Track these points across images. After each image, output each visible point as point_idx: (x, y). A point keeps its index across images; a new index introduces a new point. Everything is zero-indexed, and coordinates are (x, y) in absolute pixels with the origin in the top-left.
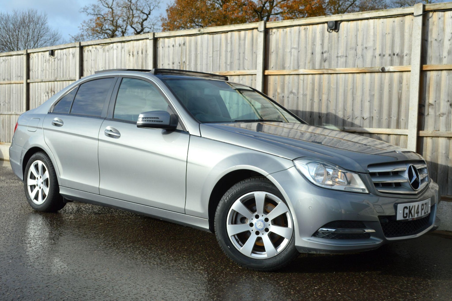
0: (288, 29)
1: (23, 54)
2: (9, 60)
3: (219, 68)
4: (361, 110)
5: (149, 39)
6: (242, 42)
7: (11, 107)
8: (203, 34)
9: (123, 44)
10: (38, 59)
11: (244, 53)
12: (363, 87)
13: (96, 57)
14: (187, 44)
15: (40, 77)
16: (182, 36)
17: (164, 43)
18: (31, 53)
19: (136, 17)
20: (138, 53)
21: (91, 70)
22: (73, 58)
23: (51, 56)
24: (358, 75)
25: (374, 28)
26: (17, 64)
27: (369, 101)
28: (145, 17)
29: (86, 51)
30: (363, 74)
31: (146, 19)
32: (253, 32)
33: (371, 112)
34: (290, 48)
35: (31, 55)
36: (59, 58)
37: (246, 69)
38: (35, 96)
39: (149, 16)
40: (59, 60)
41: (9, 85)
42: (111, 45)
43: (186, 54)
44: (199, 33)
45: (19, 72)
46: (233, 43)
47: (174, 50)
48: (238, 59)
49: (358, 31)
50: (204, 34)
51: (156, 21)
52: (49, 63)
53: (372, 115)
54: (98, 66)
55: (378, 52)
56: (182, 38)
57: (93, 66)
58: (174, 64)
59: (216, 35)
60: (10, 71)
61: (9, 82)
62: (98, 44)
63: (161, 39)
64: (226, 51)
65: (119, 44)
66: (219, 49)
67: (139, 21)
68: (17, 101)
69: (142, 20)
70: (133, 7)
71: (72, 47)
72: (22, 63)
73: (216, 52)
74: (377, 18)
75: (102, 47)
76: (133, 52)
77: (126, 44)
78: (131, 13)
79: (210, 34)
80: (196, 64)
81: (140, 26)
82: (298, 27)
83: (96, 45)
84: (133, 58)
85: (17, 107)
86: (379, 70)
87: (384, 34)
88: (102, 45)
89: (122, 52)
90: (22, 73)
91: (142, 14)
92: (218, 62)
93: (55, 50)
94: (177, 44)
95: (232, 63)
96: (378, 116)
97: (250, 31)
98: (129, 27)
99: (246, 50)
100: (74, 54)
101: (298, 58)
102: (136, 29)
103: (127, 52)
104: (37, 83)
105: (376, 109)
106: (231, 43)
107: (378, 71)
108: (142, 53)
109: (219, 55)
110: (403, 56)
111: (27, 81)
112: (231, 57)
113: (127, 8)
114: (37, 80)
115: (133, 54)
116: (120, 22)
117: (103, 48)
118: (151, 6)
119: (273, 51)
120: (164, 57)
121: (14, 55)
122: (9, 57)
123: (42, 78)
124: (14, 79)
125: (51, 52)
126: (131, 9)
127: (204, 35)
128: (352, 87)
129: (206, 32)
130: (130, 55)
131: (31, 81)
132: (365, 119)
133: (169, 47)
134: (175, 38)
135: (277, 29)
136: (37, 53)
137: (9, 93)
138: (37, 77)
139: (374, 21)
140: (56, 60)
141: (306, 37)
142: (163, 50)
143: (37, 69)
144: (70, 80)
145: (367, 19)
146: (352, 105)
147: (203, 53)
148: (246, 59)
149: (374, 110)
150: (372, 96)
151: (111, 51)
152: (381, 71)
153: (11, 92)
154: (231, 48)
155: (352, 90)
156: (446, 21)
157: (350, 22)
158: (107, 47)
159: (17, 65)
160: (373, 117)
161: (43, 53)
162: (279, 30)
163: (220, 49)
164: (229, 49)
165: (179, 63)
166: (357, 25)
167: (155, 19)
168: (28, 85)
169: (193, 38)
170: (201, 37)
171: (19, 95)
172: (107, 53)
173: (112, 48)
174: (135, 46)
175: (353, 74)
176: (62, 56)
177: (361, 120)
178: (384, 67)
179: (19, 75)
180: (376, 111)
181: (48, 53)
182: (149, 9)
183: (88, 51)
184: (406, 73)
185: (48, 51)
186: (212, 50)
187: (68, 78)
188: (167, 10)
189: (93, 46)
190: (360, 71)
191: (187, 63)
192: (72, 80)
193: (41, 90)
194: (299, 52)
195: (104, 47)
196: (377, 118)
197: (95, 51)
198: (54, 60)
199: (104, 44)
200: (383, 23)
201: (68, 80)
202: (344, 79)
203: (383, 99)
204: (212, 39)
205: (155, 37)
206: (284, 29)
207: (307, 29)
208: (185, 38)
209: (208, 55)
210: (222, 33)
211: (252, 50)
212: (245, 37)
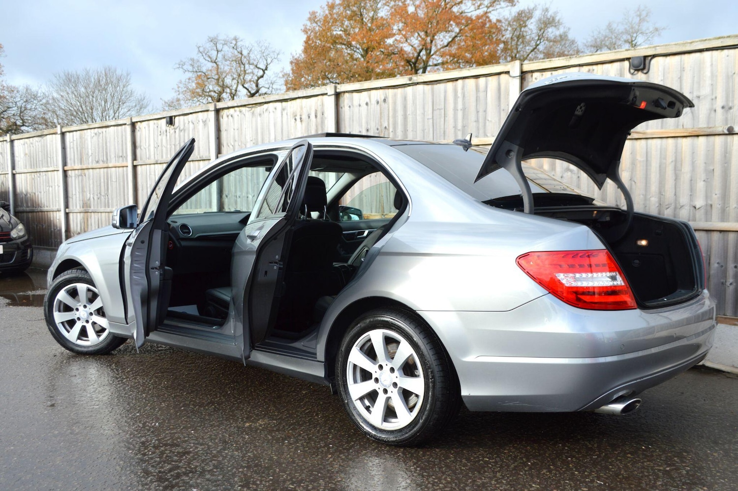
0: (560, 72)
1: (125, 124)
2: (104, 132)
3: (443, 135)
4: (690, 194)
5: (328, 94)
6: (482, 95)
7: (110, 201)
8: (416, 85)
9: (284, 104)
10: (149, 130)
11: (485, 111)
12: (693, 158)
13: (241, 125)
14: (390, 100)
15: (152, 157)
16: (381, 88)
17: (352, 100)
18: (137, 122)
19: (248, 73)
20: (309, 117)
21: (234, 144)
22: (205, 128)
23: (170, 126)
24: (684, 140)
25: (712, 65)
26: (116, 138)
27: (704, 181)
28: (261, 73)
29: (225, 116)
30: (693, 138)
31: (262, 77)
32: (499, 78)
33: (707, 197)
35: (138, 125)
36: (182, 127)
37: (488, 135)
38: (147, 184)
39: (266, 71)
40: (181, 131)
41: (105, 169)
42: (266, 105)
43: (389, 116)
44: (411, 82)
45: (121, 151)
46: (466, 96)
47: (367, 110)
48: (475, 121)
49: (684, 71)
50: (418, 83)
51: (275, 79)
52: (166, 135)
53: (710, 202)
54: (245, 138)
55: (719, 103)
56: (381, 91)
57: (237, 138)
58: (369, 130)
59: (438, 85)
60: (106, 149)
61: (105, 165)
62: (245, 106)
63: (347, 95)
64: (455, 109)
65: (278, 104)
66: (443, 107)
67: (252, 78)
68: (118, 192)
69: (256, 78)
70: (244, 60)
71: (201, 112)
72: (124, 137)
73: (438, 111)
74: (717, 50)
75: (250, 109)
76: (301, 115)
77: (289, 103)
78: (243, 69)
79: (428, 83)
80: (405, 131)
81: (254, 86)
82: (577, 69)
83: (241, 106)
84: (302, 124)
85: (118, 202)
86: (723, 131)
87: (730, 74)
88: (250, 106)
89: (283, 116)
90: (124, 151)
91: (256, 70)
92: (442, 127)
93: (175, 116)
94: (374, 101)
95: (466, 127)
96: (720, 203)
97: (495, 78)
98: (240, 87)
99: (488, 107)
100: (206, 121)
102: (250, 89)
103: (292, 116)
104: (148, 166)
105: (717, 192)
106: (464, 96)
107: (721, 133)
108: (316, 116)
109: (443, 115)
111: (133, 163)
112: (463, 118)
113: (237, 62)
114: (148, 162)
115: (301, 119)
116: (228, 81)
117: (251, 111)
118: (268, 58)
120: (353, 120)
121: (111, 126)
122: (104, 129)
123: (156, 159)
124: (113, 160)
125: (168, 119)
126: (242, 63)
127: (418, 86)
128: (674, 159)
129: (422, 81)
130: (295, 119)
131: (139, 162)
132: (697, 207)
133: (360, 106)
134: (369, 92)
135: (542, 73)
136: (146, 122)
137: (106, 181)
138: (148, 157)
139: (712, 55)
140: (177, 131)
142: (350, 111)
143: (147, 146)
144: (200, 160)
145: (701, 51)
146: (674, 186)
147: (416, 112)
148: (488, 120)
149: (714, 195)
150: (710, 173)
151: (266, 114)
152: (727, 133)
153: (109, 179)
154: (464, 104)
155: (673, 163)
157: (668, 58)
158: (258, 109)
159: (116, 141)
160: (711, 206)
161: (155, 121)
162: (544, 73)
163: (445, 107)
164: (460, 106)
165: (378, 129)
166: (681, 61)
167: (273, 76)
168: (135, 167)
169: (400, 90)
170: (413, 89)
171: (122, 184)
172: (259, 118)
173: (267, 110)
174: (303, 106)
175: (676, 139)
176: (186, 125)
177: (690, 209)
178: (733, 125)
179: (121, 155)
180: (718, 195)
181: (164, 121)
182: (265, 62)
183: (228, 116)
185: (164, 118)
186: (432, 108)
187: (198, 156)
188: (291, 63)
189: (236, 109)
190: (690, 133)
191: (391, 130)
192: (205, 160)
193: (155, 175)
195: (253, 109)
196: (719, 206)
197: (239, 115)
198: (173, 130)
199: (254, 105)
200: (728, 56)
201: (197, 159)
202: (659, 147)
203: (730, 176)
204: (430, 92)
205: (338, 91)
206: (553, 72)
207: (593, 70)
208: (386, 91)
209: (424, 115)
210: (448, 81)
211: (499, 105)
212: (486, 87)
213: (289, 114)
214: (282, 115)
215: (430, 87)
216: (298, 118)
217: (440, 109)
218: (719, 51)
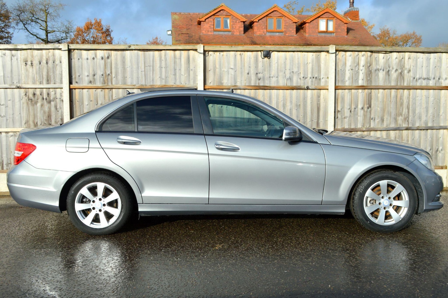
0: (225, 53)
3: (152, 81)
5: (62, 50)
6: (178, 61)
8: (132, 50)
11: (180, 69)
12: (291, 99)
14: (112, 57)
17: (81, 55)
20: (40, 63)
24: (287, 91)
25: (298, 58)
27: (296, 110)
30: (290, 90)
32: (188, 52)
33: (297, 117)
34: (227, 68)
37: (182, 83)
43: (112, 68)
44: (129, 48)
46: (167, 60)
47: (94, 62)
48: (173, 75)
49: (287, 59)
53: (299, 119)
55: (302, 76)
56: (105, 51)
58: (96, 75)
63: (76, 51)
64: (161, 67)
65: (7, 52)
66: (152, 65)
76: (31, 61)
77: (19, 52)
79: (141, 50)
80: (124, 78)
82: (234, 52)
84: (33, 68)
87: (306, 63)
89: (13, 60)
92: (151, 76)
94: (99, 57)
95: (167, 78)
96: (303, 119)
97: (186, 52)
99: (182, 67)
101: (235, 77)
103: (22, 61)
105: (302, 115)
106: (166, 60)
107: (304, 88)
108: (47, 63)
109: (152, 70)
110: (320, 79)
112: (166, 72)
115: (32, 64)
119: (211, 69)
120: (82, 68)
127: (134, 51)
128: (283, 99)
129: (139, 49)
133: (87, 59)
134: (96, 51)
135: (214, 52)
139: (298, 54)
141: (241, 61)
142: (79, 62)
147: (133, 67)
148: (182, 75)
149: (301, 116)
150: (298, 106)
152: (306, 88)
154: (166, 64)
156: (347, 58)
162: (215, 52)
164: (163, 65)
165: (102, 75)
169: (120, 52)
174: (34, 55)
175: (283, 90)
178: (308, 85)
184: (323, 90)
186: (144, 65)
191: (113, 76)
194: (235, 71)
200: (305, 55)
202: (276, 93)
203: (307, 108)
204: (143, 55)
205: (70, 48)
206: (221, 53)
207: (242, 54)
208: (110, 52)
209: (138, 69)
210: (155, 51)
211: (189, 67)
212: (181, 56)
213: (19, 60)
214: (11, 59)
215: (142, 52)
216: (29, 63)
217: (149, 66)
218: (301, 53)
